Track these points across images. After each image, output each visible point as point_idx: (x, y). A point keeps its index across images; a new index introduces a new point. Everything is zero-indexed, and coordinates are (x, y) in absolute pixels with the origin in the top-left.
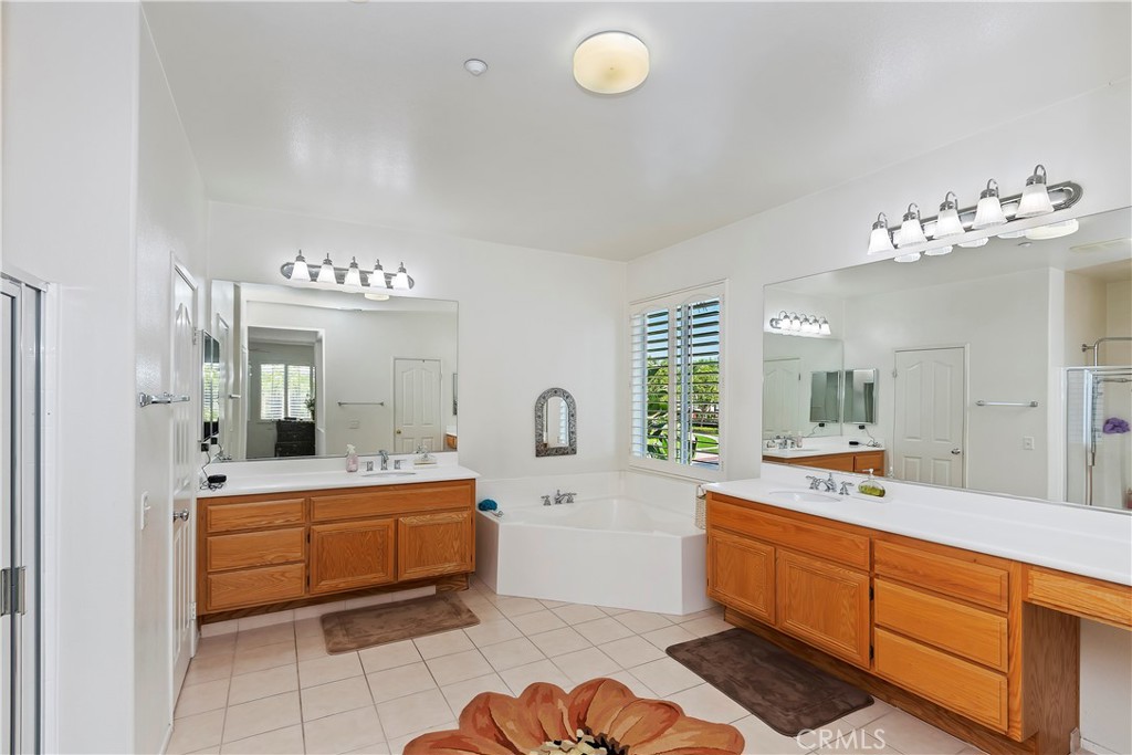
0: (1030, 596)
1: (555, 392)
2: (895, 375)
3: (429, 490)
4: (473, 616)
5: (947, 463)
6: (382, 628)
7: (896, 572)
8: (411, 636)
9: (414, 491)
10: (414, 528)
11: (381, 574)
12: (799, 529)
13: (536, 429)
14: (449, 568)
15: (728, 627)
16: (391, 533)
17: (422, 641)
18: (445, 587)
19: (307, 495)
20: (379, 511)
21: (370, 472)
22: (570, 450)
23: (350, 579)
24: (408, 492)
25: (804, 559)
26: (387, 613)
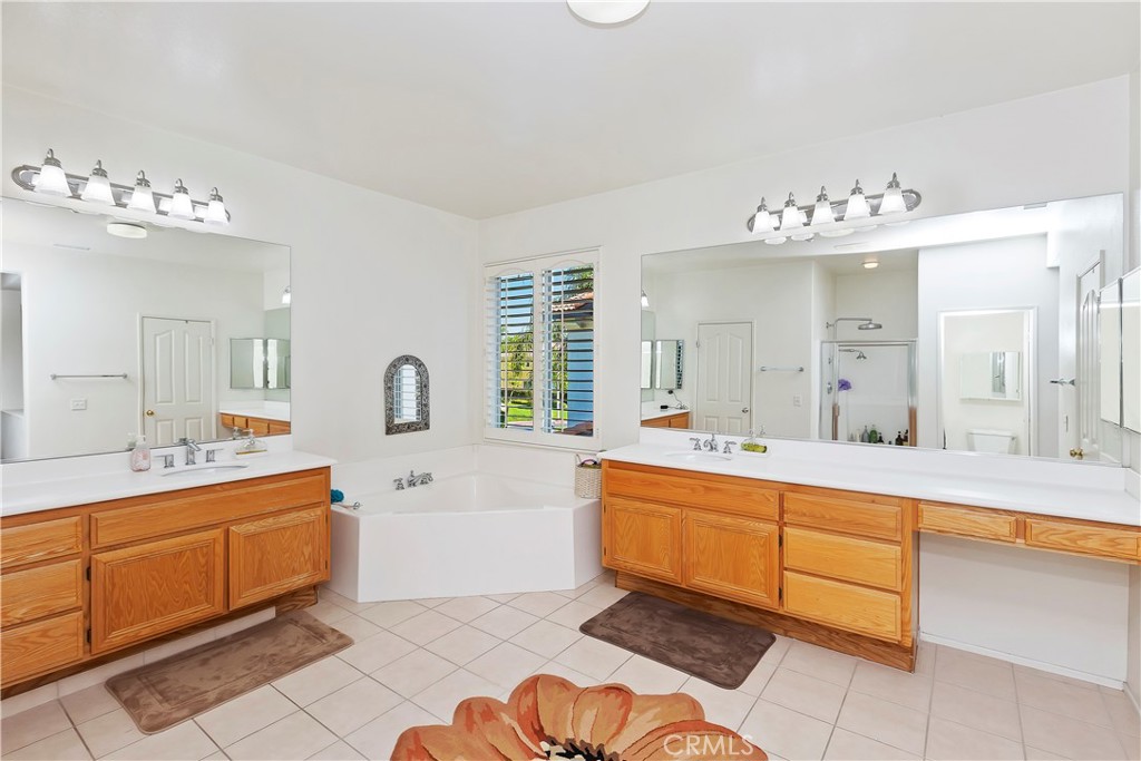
0: (920, 525)
1: (407, 359)
2: (698, 345)
3: (271, 486)
4: (341, 636)
5: (739, 421)
6: (218, 678)
7: (805, 519)
8: (267, 680)
9: (250, 489)
10: (249, 537)
11: (205, 606)
12: (707, 489)
13: (386, 402)
14: (299, 580)
15: (623, 594)
16: (220, 549)
17: (287, 682)
18: (287, 606)
19: (85, 511)
20: (203, 521)
21: (170, 470)
22: (422, 424)
23: (157, 621)
24: (243, 491)
25: (712, 517)
26: (214, 656)
